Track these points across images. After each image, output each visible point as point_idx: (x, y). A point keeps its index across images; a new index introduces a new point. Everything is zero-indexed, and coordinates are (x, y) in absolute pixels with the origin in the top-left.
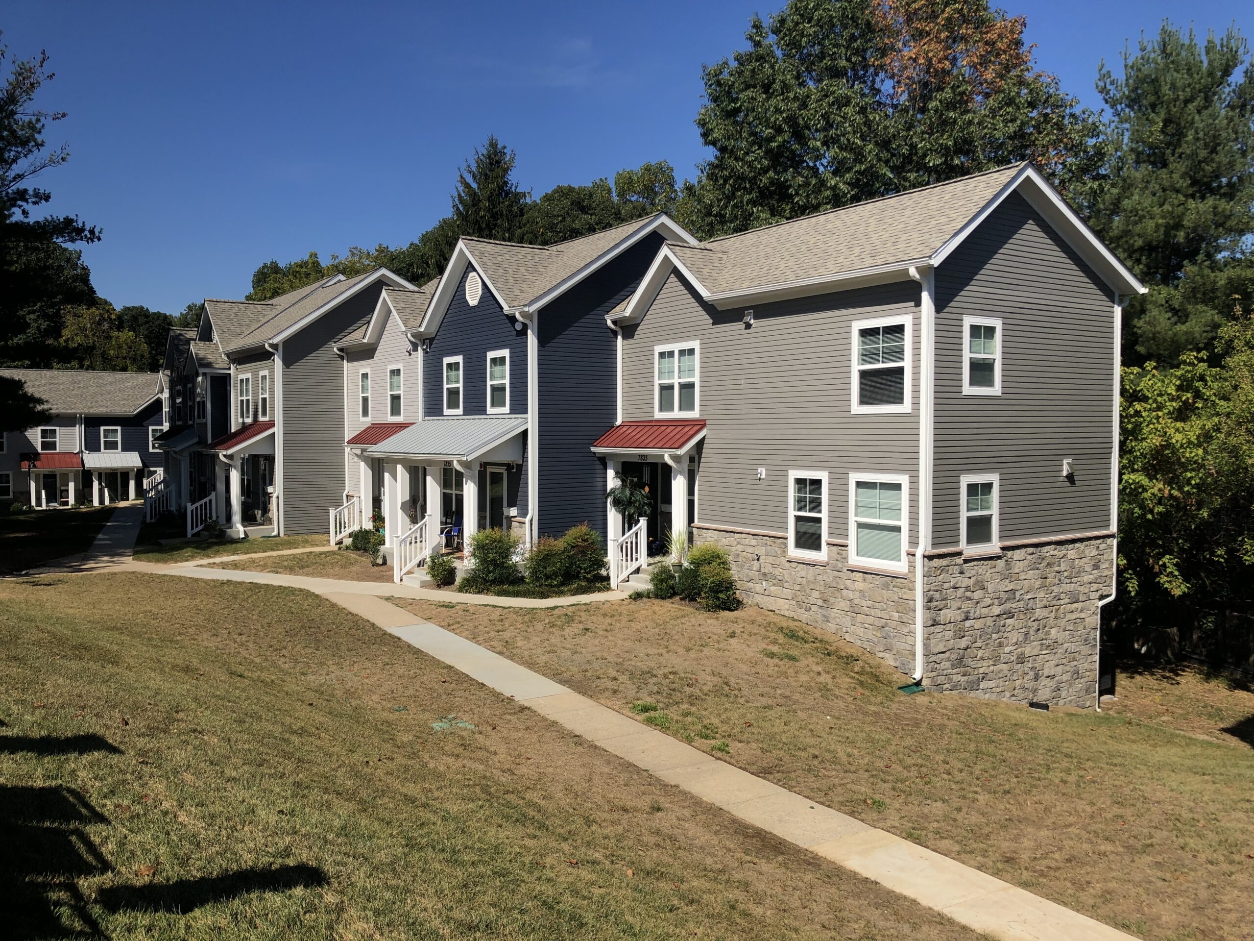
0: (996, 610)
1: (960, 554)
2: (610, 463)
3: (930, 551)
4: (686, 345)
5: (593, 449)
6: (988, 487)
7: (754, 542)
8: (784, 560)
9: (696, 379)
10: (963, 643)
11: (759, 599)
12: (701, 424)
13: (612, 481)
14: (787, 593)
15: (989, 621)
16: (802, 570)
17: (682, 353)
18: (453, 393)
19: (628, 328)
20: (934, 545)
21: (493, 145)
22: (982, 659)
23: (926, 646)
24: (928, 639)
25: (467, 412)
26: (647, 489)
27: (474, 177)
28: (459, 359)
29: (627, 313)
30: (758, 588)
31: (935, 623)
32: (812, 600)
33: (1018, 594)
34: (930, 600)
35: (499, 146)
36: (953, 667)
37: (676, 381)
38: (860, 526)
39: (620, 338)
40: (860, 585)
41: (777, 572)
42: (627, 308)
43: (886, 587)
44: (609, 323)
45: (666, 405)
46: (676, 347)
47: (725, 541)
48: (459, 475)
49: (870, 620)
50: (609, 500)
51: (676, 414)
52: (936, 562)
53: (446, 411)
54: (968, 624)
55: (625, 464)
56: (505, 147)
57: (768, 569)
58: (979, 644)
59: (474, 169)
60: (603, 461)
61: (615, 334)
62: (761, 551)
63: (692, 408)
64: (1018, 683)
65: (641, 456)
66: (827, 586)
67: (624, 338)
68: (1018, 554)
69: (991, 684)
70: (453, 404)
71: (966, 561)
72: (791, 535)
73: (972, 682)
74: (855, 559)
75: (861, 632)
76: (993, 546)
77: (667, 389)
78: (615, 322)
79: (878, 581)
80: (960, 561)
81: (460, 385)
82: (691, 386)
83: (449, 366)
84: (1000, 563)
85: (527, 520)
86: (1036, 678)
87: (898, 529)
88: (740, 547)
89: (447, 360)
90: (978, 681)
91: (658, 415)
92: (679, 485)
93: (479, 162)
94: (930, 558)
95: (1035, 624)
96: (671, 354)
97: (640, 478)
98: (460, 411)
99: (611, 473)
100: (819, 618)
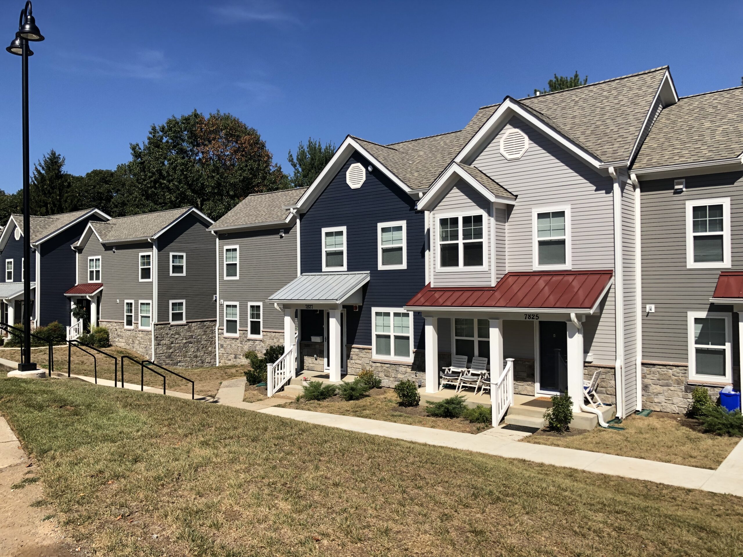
0: (184, 341)
1: (169, 324)
2: (72, 299)
3: (156, 322)
4: (97, 257)
5: (65, 294)
6: (181, 304)
7: (115, 325)
8: (123, 330)
9: (100, 269)
10: (171, 351)
11: (117, 343)
12: (101, 285)
13: (73, 306)
14: (124, 341)
15: (181, 345)
16: (128, 333)
17: (96, 260)
18: (10, 273)
19: (80, 250)
20: (158, 321)
21: (53, 154)
22: (179, 356)
23: (155, 351)
24: (156, 349)
25: (14, 281)
26: (85, 309)
27: (43, 168)
28: (12, 260)
29: (78, 245)
30: (117, 340)
31: (159, 344)
32: (130, 342)
33: (194, 337)
34: (157, 337)
35: (57, 155)
36: (166, 358)
37: (94, 270)
38: (142, 317)
39: (77, 254)
40: (141, 335)
41: (121, 334)
42: (78, 243)
43: (147, 334)
44: (72, 248)
45: (92, 279)
46: (94, 258)
47: (108, 325)
48: (7, 305)
49: (143, 346)
50: (72, 313)
51: (95, 281)
52: (159, 326)
53: (7, 281)
54: (172, 345)
55: (78, 300)
56: (60, 155)
57: (119, 333)
58: (177, 351)
59: (43, 165)
60: (70, 299)
61: (75, 252)
62: (117, 327)
63: (99, 279)
64: (194, 364)
65: (82, 297)
66: (133, 337)
67: (79, 253)
68: (193, 324)
69: (182, 364)
70: (9, 278)
71: (172, 326)
72: (125, 321)
73: (175, 363)
74: (141, 328)
75: (141, 350)
76: (184, 321)
77: (92, 272)
78: (74, 248)
79: (145, 333)
80: (169, 326)
81: (12, 270)
82: (99, 271)
83: (8, 262)
84: (186, 327)
85: (35, 321)
86: (203, 363)
87: (149, 317)
88: (112, 327)
89: (7, 260)
90: (177, 363)
91: (90, 282)
92: (93, 307)
93: (46, 161)
94: (157, 325)
95: (202, 346)
96: (93, 260)
97: (82, 305)
98: (12, 281)
99: (72, 303)
100: (132, 347)
